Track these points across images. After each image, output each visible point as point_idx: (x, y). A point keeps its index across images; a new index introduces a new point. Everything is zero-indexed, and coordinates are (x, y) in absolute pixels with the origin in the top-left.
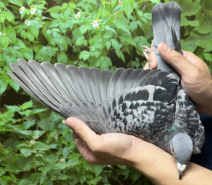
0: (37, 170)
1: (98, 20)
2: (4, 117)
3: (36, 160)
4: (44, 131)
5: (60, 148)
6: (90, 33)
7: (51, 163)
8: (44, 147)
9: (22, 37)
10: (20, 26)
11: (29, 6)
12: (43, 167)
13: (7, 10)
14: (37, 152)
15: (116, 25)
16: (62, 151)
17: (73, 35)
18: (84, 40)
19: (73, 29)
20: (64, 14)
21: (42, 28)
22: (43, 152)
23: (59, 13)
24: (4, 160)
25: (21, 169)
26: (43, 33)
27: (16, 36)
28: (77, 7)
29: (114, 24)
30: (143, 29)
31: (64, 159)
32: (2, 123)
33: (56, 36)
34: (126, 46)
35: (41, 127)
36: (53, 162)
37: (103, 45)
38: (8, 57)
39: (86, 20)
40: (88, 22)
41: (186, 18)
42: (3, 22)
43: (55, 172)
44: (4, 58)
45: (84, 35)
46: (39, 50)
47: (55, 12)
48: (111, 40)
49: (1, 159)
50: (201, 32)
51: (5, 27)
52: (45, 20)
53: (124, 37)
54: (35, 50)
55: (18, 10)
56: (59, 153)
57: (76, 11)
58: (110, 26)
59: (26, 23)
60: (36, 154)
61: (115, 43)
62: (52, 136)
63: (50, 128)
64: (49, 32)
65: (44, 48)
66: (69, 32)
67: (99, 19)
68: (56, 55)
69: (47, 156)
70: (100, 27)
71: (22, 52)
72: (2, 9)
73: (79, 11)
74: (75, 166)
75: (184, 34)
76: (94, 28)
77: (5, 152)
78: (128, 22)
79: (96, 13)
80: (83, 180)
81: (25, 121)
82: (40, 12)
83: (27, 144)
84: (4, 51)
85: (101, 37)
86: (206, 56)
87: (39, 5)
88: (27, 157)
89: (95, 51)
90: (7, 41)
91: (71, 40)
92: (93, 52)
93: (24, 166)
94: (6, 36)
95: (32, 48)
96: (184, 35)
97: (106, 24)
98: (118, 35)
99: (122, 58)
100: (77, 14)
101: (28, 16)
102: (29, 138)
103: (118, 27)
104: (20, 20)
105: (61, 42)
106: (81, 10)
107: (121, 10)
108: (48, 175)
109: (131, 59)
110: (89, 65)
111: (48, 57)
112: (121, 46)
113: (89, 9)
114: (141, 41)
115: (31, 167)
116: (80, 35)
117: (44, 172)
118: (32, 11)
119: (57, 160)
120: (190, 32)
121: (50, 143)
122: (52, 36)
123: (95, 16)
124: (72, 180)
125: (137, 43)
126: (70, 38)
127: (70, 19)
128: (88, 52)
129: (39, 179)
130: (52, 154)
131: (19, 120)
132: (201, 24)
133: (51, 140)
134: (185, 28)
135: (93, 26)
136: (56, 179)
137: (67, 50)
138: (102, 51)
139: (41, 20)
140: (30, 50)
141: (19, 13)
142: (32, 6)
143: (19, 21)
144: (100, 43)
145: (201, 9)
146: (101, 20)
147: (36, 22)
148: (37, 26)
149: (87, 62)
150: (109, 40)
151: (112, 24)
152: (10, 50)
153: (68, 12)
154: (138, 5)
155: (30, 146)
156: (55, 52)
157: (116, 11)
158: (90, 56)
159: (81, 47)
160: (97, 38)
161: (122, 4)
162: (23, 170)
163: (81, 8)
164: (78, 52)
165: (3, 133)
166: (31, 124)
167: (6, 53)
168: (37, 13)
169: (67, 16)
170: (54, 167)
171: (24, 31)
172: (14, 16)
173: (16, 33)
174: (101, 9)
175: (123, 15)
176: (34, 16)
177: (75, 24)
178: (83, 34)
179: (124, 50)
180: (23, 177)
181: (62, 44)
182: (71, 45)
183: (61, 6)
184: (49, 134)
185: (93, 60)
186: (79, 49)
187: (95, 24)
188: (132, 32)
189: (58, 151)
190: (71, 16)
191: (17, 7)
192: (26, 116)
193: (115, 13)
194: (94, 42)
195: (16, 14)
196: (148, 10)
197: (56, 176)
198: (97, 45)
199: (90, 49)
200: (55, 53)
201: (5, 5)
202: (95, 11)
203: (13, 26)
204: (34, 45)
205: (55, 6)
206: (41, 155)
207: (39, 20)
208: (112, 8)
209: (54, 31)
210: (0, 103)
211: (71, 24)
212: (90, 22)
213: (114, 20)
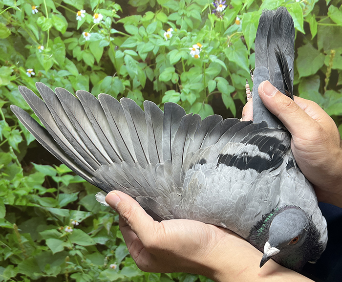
0: (69, 278)
1: (200, 45)
2: (28, 183)
3: (70, 261)
4: (89, 213)
5: (112, 246)
6: (184, 63)
7: (93, 269)
8: (87, 240)
9: (74, 56)
10: (75, 40)
11: (92, 10)
12: (79, 273)
13: (57, 12)
14: (73, 248)
15: (227, 56)
16: (115, 250)
17: (156, 64)
18: (173, 74)
19: (158, 54)
20: (147, 30)
21: (109, 47)
22: (83, 249)
23: (139, 26)
24: (16, 253)
25: (43, 272)
26: (109, 54)
27: (65, 54)
28: (169, 21)
29: (224, 53)
31: (116, 264)
32: (22, 192)
33: (129, 61)
34: (240, 90)
35: (86, 205)
36: (97, 267)
37: (203, 84)
39: (181, 42)
40: (183, 46)
42: (47, 31)
45: (175, 66)
46: (98, 81)
47: (132, 24)
48: (216, 79)
49: (12, 251)
51: (50, 38)
52: (115, 35)
53: (239, 77)
54: (92, 81)
55: (74, 14)
56: (110, 252)
57: (166, 26)
58: (218, 56)
59: (84, 37)
60: (72, 250)
61: (223, 84)
62: (101, 223)
63: (100, 210)
64: (119, 54)
65: (108, 79)
66: (151, 58)
67: (202, 43)
68: (126, 92)
69: (88, 255)
70: (202, 57)
71: (71, 81)
72: (50, 10)
73: (171, 27)
74: (133, 278)
75: (337, 82)
76: (191, 56)
77: (21, 241)
78: (248, 52)
79: (198, 33)
81: (61, 192)
82: (109, 21)
83: (59, 231)
84: (43, 76)
85: (202, 71)
87: (108, 10)
89: (189, 93)
90: (50, 60)
91: (153, 71)
92: (185, 94)
93: (48, 269)
94: (50, 53)
95: (89, 76)
96: (336, 84)
97: (212, 53)
98: (230, 72)
99: (231, 109)
100: (167, 31)
101: (89, 25)
102: (64, 222)
103: (230, 59)
104: (75, 30)
105: (137, 73)
106: (175, 25)
107: (239, 34)
111: (113, 93)
112: (232, 89)
115: (60, 270)
116: (168, 65)
118: (96, 18)
119: (105, 264)
121: (97, 235)
122: (123, 61)
123: (195, 37)
126: (151, 67)
127: (155, 38)
128: (178, 94)
130: (98, 254)
131: (52, 190)
133: (99, 230)
135: (191, 54)
137: (143, 86)
138: (200, 93)
139: (109, 34)
140: (85, 79)
141: (76, 19)
142: (98, 10)
143: (73, 31)
144: (199, 82)
146: (205, 46)
147: (101, 37)
148: (101, 42)
150: (213, 78)
151: (222, 54)
152: (53, 75)
153: (153, 27)
155: (62, 235)
156: (124, 87)
157: (230, 34)
158: (181, 100)
159: (167, 84)
160: (194, 73)
162: (45, 274)
163: (174, 22)
164: (161, 91)
165: (21, 209)
166: (70, 199)
167: (46, 79)
168: (104, 23)
169: (151, 33)
170: (98, 276)
171: (79, 48)
172: (67, 24)
173: (66, 50)
174: (207, 27)
175: (241, 41)
176: (98, 26)
177: (163, 46)
178: (173, 64)
179: (235, 97)
181: (137, 76)
182: (151, 79)
183: (142, 16)
184: (97, 219)
185: (185, 107)
186: (163, 87)
187: (194, 50)
189: (108, 250)
190: (158, 34)
191: (73, 10)
192: (63, 184)
193: (228, 36)
194: (189, 78)
195: (70, 19)
198: (193, 83)
199: (182, 89)
200: (124, 89)
201: (55, 5)
202: (196, 30)
203: (63, 38)
204: (92, 73)
205: (134, 14)
206: (79, 253)
207: (105, 33)
208: (224, 27)
209: (128, 54)
210: (25, 158)
211: (155, 45)
212: (186, 47)
213: (225, 48)
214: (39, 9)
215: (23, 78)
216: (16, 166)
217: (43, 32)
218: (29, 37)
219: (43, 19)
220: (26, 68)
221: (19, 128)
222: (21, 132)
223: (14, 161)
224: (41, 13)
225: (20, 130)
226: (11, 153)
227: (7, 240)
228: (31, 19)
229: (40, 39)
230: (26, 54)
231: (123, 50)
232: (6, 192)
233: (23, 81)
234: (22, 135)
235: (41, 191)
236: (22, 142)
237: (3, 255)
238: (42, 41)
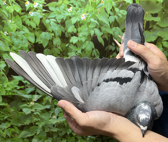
0: (35, 124)
1: (85, 14)
2: (11, 85)
3: (34, 117)
4: (41, 95)
5: (53, 108)
6: (79, 23)
7: (45, 119)
8: (41, 107)
9: (26, 24)
10: (26, 16)
11: (33, 1)
12: (39, 122)
13: (16, 3)
14: (35, 111)
15: (98, 18)
16: (54, 110)
17: (65, 24)
18: (74, 29)
19: (66, 20)
20: (60, 8)
21: (42, 18)
22: (40, 111)
23: (56, 7)
24: (9, 116)
25: (22, 123)
26: (43, 22)
27: (22, 23)
28: (70, 3)
30: (118, 22)
31: (56, 116)
32: (9, 89)
33: (53, 24)
34: (105, 34)
35: (39, 92)
36: (47, 118)
37: (88, 32)
38: (15, 39)
39: (76, 13)
40: (77, 15)
41: (151, 15)
42: (12, 12)
43: (48, 126)
44: (12, 40)
45: (74, 25)
46: (39, 35)
47: (52, 6)
48: (94, 29)
49: (7, 115)
50: (162, 26)
51: (13, 16)
52: (45, 12)
53: (105, 27)
54: (36, 35)
55: (24, 3)
56: (52, 111)
57: (69, 6)
58: (94, 18)
59: (30, 14)
60: (34, 112)
61: (97, 32)
62: (47, 99)
64: (47, 21)
65: (44, 33)
66: (63, 22)
67: (86, 13)
68: (53, 39)
69: (42, 114)
70: (87, 19)
71: (26, 36)
72: (12, 3)
73: (71, 6)
74: (63, 121)
76: (81, 19)
77: (11, 111)
78: (108, 16)
79: (84, 9)
80: (69, 132)
81: (27, 87)
82: (41, 6)
83: (28, 105)
84: (12, 35)
85: (87, 26)
86: (164, 43)
88: (28, 114)
89: (82, 37)
90: (15, 27)
91: (65, 28)
92: (80, 37)
93: (25, 121)
94: (14, 23)
95: (34, 33)
96: (149, 27)
97: (91, 17)
98: (100, 26)
99: (102, 43)
100: (69, 9)
101: (32, 8)
102: (30, 100)
103: (100, 20)
104: (25, 11)
105: (57, 29)
106: (73, 5)
107: (103, 7)
108: (43, 128)
109: (109, 44)
110: (77, 48)
111: (46, 40)
112: (102, 34)
113: (79, 5)
114: (117, 31)
115: (30, 121)
116: (71, 25)
117: (40, 126)
118: (35, 5)
119: (50, 117)
120: (153, 25)
121: (45, 105)
122: (50, 25)
123: (83, 10)
124: (61, 132)
125: (114, 32)
126: (63, 26)
127: (64, 12)
128: (77, 38)
129: (36, 130)
130: (47, 113)
131: (22, 87)
132: (162, 20)
133: (46, 102)
134: (150, 22)
135: (81, 18)
136: (49, 131)
137: (60, 35)
138: (87, 37)
139: (42, 12)
140: (33, 34)
141: (25, 6)
142: (35, 1)
144: (86, 31)
145: (162, 9)
146: (88, 14)
147: (38, 14)
148: (38, 16)
149: (75, 45)
150: (93, 29)
151: (96, 17)
152: (17, 34)
153: (62, 7)
154: (116, 3)
155: (30, 106)
156: (51, 36)
157: (99, 8)
158: (78, 41)
159: (72, 33)
160: (84, 27)
161: (104, 2)
162: (24, 124)
163: (73, 4)
164: (69, 37)
165: (9, 97)
166: (31, 90)
167: (14, 36)
168: (39, 7)
169: (62, 10)
170: (48, 122)
171: (28, 20)
172: (21, 8)
173: (22, 21)
174: (88, 5)
175: (104, 11)
176: (36, 8)
177: (68, 16)
178: (73, 24)
179: (104, 37)
180: (24, 129)
181: (57, 31)
182: (64, 32)
183: (57, 2)
184: (45, 98)
185: (81, 44)
186: (70, 35)
187: (83, 16)
188: (110, 23)
189: (51, 111)
190: (65, 10)
191: (23, 2)
192: (27, 84)
194: (81, 30)
195: (22, 6)
196: (123, 8)
197: (49, 129)
198: (84, 32)
199: (78, 35)
200: (52, 38)
202: (83, 7)
203: (20, 16)
204: (35, 31)
205: (53, 2)
206: (38, 113)
207: (40, 12)
208: (96, 5)
209: (52, 21)
210: (8, 74)
211: (64, 16)
212: (79, 15)
213: (97, 14)
214: (7, 2)
215: (3, 36)
216: (5, 77)
217: (10, 13)
218: (3, 16)
219: (9, 7)
220: (4, 32)
221: (4, 60)
222: (5, 62)
223: (3, 75)
224: (7, 4)
225: (4, 61)
226: (1, 72)
227: (5, 111)
228: (3, 7)
229: (9, 17)
230: (3, 24)
231: (49, 19)
232: (1, 90)
233: (3, 38)
234: (6, 63)
235: (18, 88)
236: (6, 66)
237: (3, 117)
238: (10, 18)
